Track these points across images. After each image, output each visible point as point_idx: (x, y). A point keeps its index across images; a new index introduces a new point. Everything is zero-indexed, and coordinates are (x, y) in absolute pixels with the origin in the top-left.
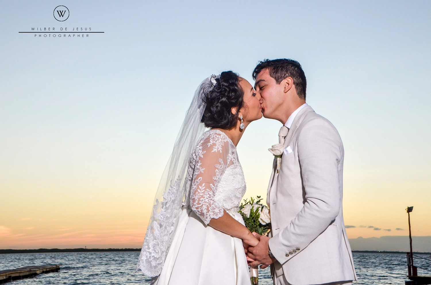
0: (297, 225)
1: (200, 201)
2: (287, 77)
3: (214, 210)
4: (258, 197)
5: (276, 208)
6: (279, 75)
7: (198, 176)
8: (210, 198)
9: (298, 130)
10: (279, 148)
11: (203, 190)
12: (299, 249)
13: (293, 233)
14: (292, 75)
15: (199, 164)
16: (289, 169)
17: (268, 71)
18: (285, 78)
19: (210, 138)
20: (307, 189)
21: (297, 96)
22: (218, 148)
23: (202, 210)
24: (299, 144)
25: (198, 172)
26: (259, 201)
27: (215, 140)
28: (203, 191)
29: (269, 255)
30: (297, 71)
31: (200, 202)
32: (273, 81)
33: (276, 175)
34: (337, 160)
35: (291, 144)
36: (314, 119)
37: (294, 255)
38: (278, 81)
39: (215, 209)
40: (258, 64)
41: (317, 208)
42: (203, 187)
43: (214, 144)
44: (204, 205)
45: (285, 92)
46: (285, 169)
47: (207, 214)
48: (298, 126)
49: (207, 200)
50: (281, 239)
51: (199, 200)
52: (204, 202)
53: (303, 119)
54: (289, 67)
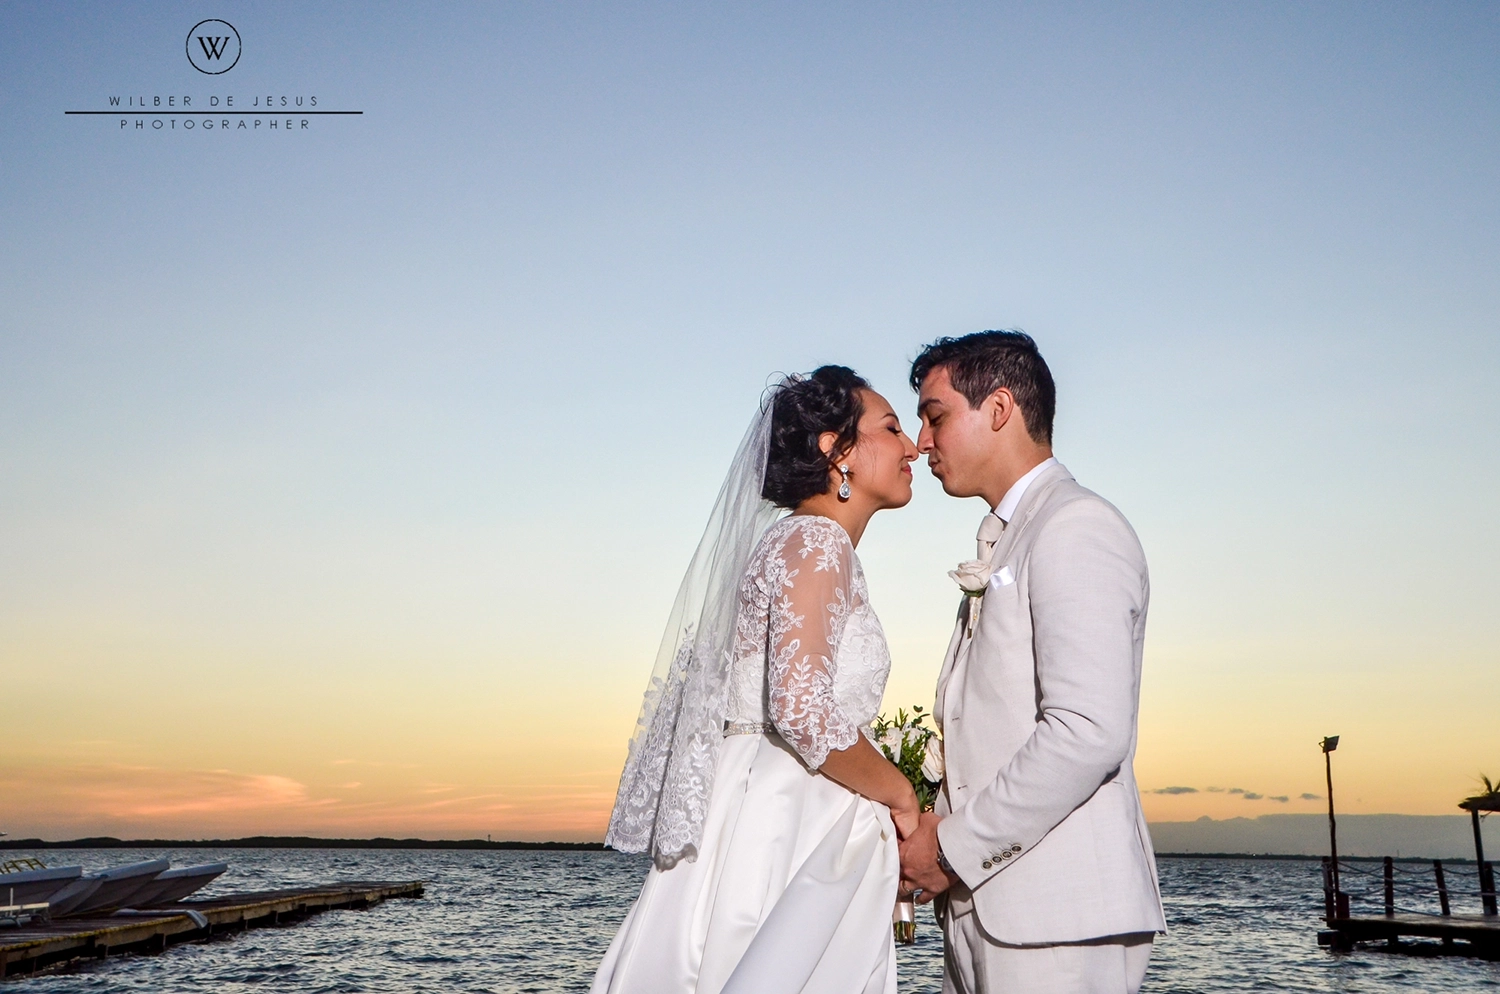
0: (1016, 783)
1: (802, 703)
2: (996, 388)
3: (838, 727)
4: (915, 707)
5: (959, 730)
6: (974, 383)
7: (789, 637)
8: (826, 695)
9: (1030, 527)
10: (977, 570)
11: (806, 673)
12: (1019, 849)
13: (1007, 805)
14: (1011, 381)
15: (785, 606)
16: (1002, 627)
17: (945, 373)
18: (991, 392)
19: (804, 536)
20: (1046, 685)
21: (1028, 437)
22: (828, 561)
23: (806, 729)
24: (1033, 563)
25: (786, 625)
26: (918, 721)
27: (817, 540)
28: (809, 675)
29: (939, 863)
30: (1024, 365)
31: (802, 706)
32: (962, 401)
33: (966, 642)
34: (1133, 611)
35: (1012, 563)
36: (1079, 499)
37: (1004, 863)
38: (976, 399)
39: (838, 724)
40: (919, 354)
41: (1070, 737)
42: (806, 664)
43: (818, 552)
44: (811, 715)
45: (996, 428)
46: (991, 628)
47: (818, 739)
48: (1031, 516)
49: (818, 701)
50: (972, 820)
51: (799, 701)
52: (813, 706)
53: (1045, 498)
54: (1001, 359)
